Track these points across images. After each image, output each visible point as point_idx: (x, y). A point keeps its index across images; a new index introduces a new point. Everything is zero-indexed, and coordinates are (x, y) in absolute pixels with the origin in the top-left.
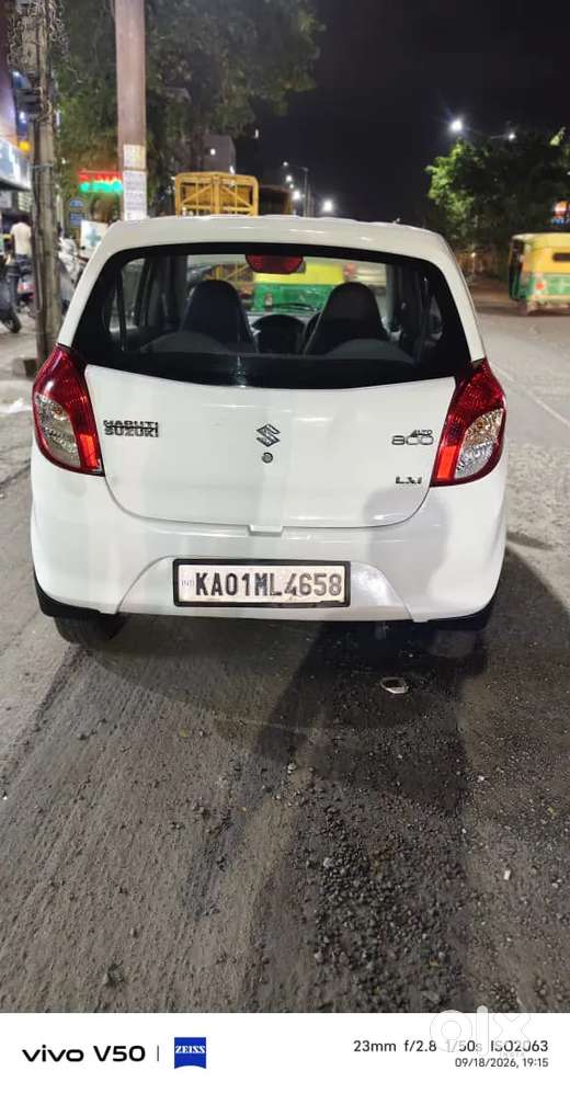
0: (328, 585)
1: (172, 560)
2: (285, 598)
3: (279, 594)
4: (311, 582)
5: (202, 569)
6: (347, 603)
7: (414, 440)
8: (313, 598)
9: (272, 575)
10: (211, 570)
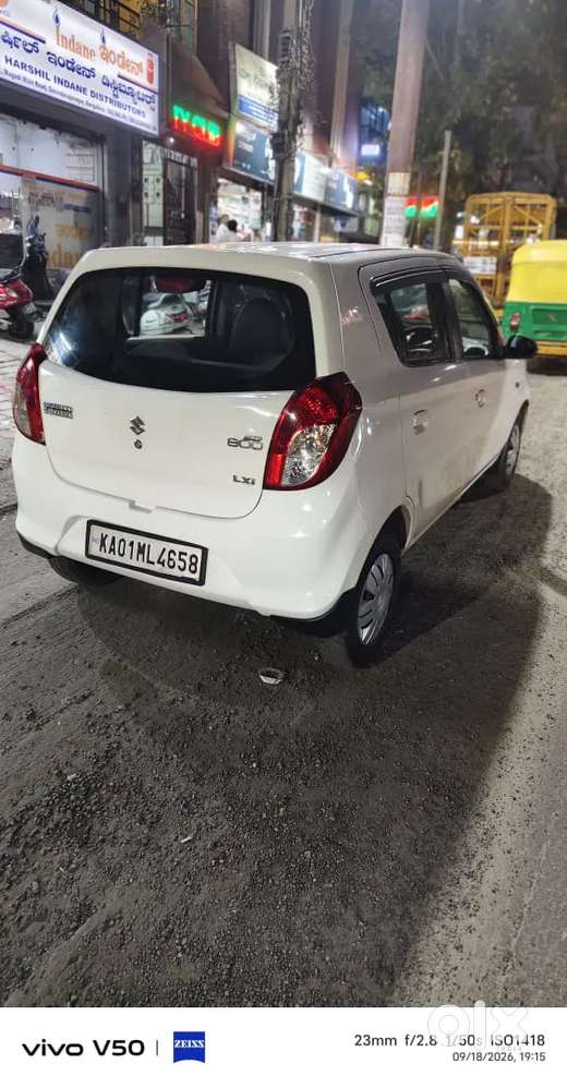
0: (188, 563)
1: (86, 520)
2: (157, 568)
3: (153, 563)
4: (176, 558)
5: (106, 531)
6: (201, 582)
7: (245, 444)
8: (176, 572)
9: (149, 546)
10: (111, 533)
